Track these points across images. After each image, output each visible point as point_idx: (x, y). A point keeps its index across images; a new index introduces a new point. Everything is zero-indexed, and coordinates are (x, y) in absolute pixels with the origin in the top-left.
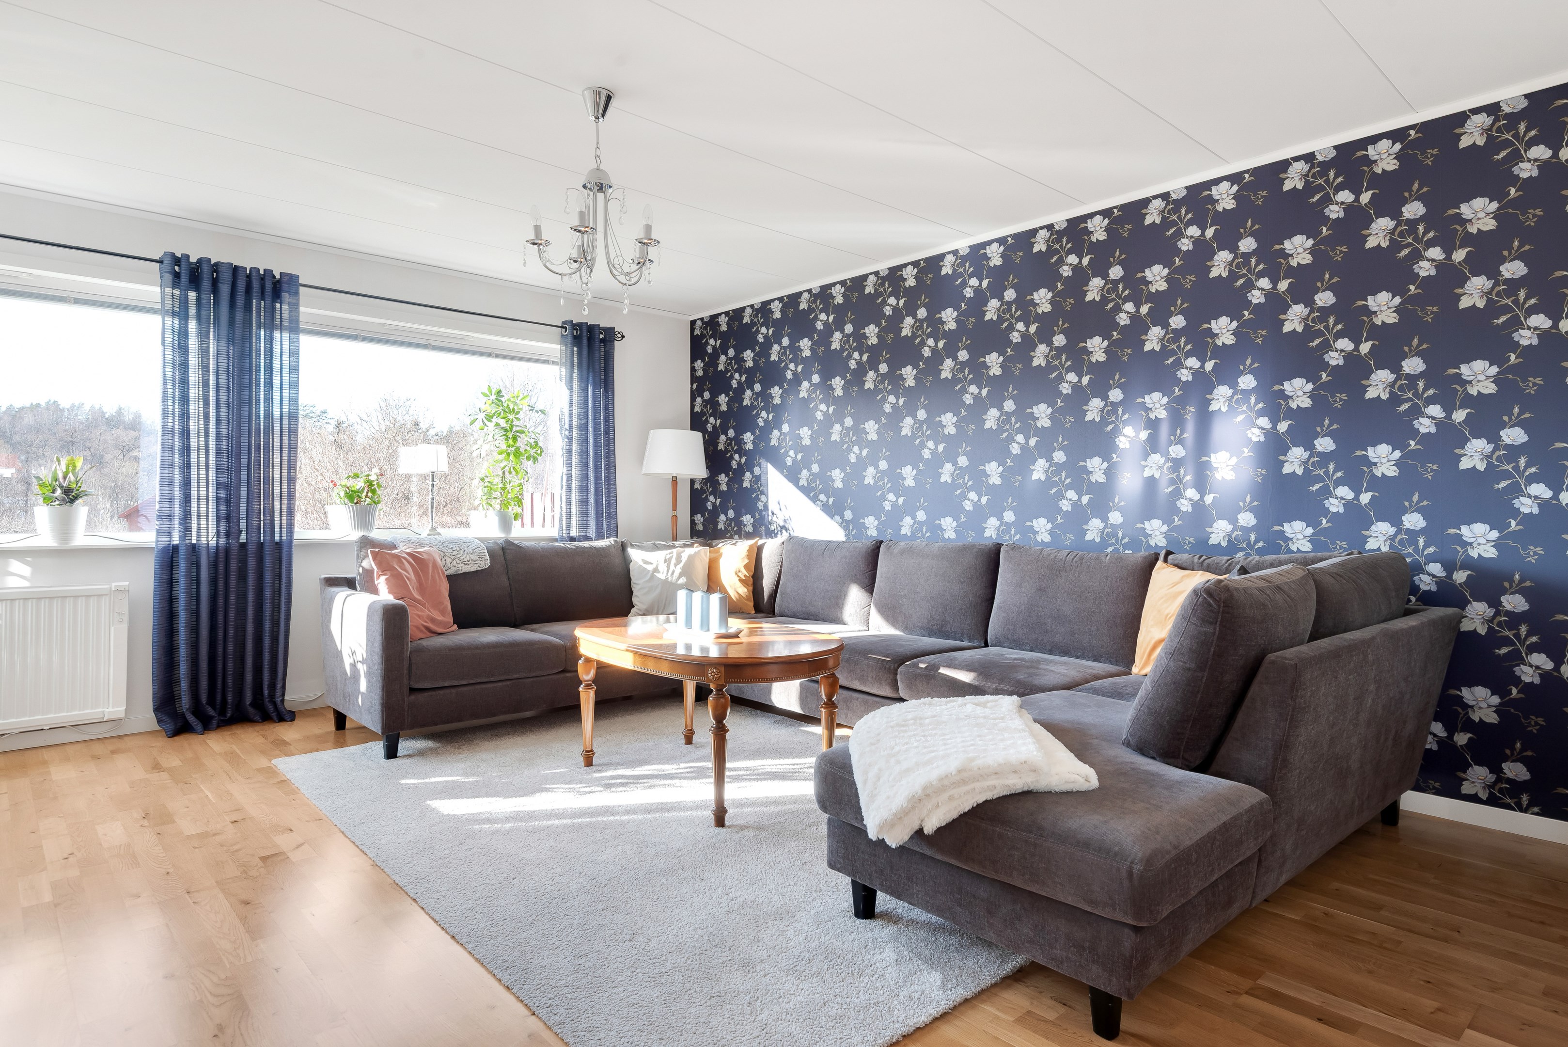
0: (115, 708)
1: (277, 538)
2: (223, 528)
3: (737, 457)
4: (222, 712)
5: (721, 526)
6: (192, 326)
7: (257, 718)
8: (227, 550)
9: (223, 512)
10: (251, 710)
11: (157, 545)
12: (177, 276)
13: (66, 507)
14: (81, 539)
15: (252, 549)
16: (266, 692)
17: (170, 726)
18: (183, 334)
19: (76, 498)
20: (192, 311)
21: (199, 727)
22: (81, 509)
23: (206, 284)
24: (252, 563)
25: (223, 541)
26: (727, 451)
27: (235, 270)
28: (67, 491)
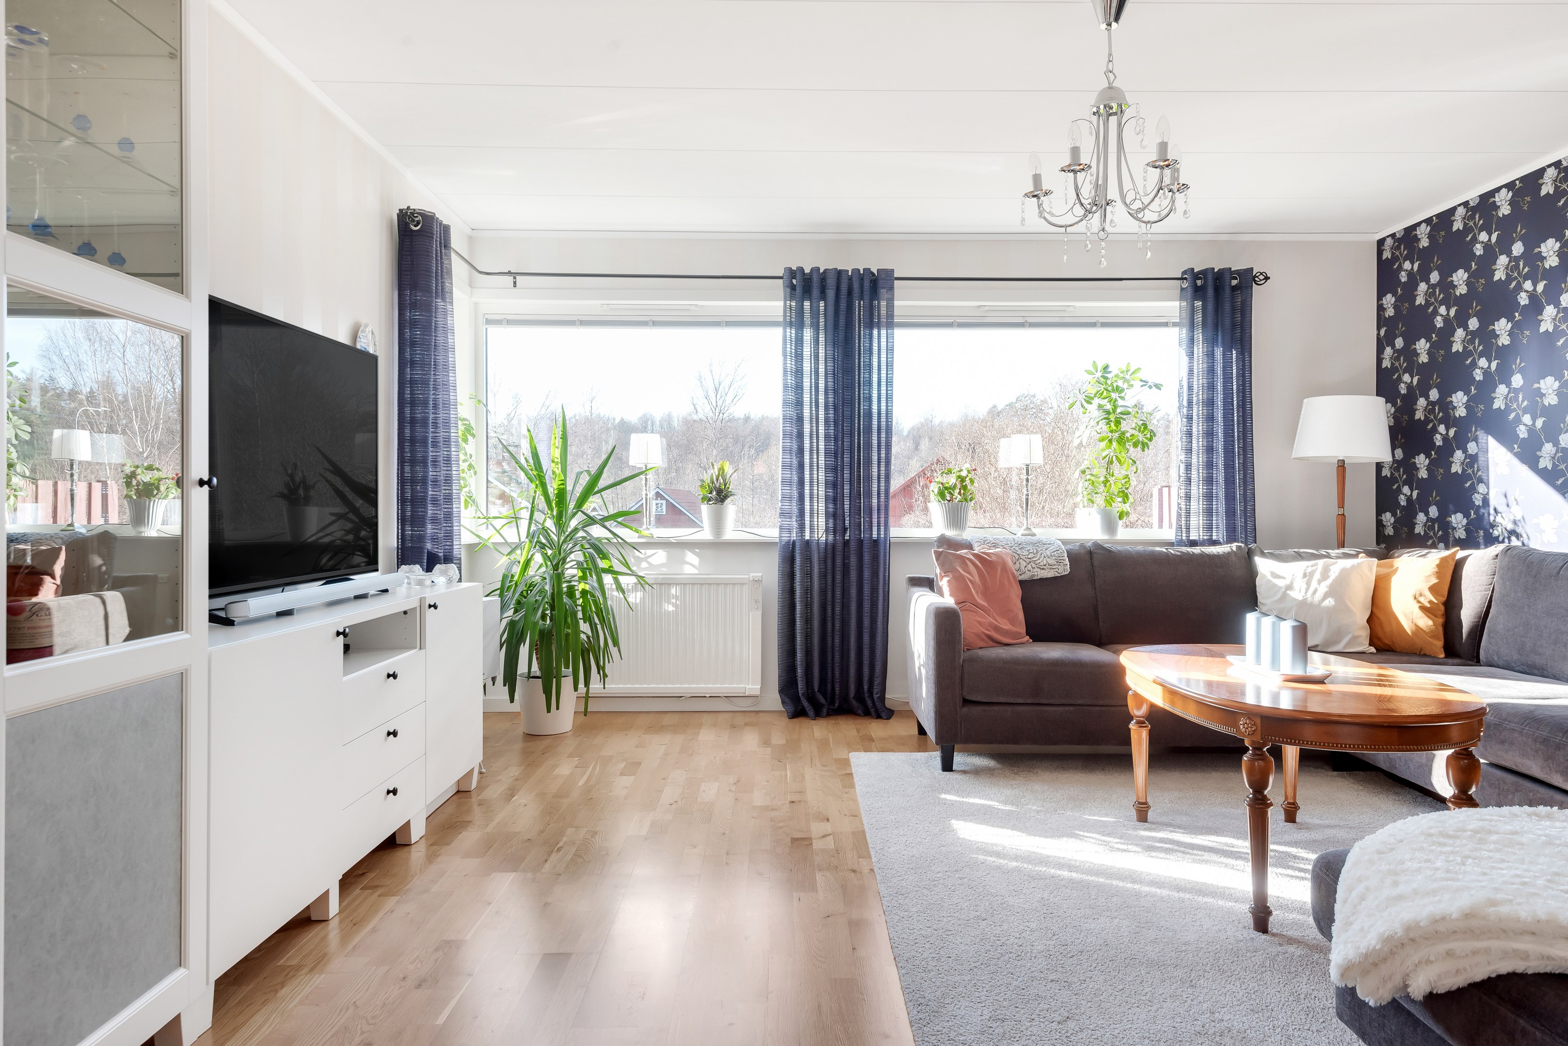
0: (753, 687)
1: (875, 536)
2: (831, 525)
3: (1442, 428)
4: (832, 702)
5: (1419, 529)
6: (808, 334)
7: (860, 712)
8: (834, 546)
9: (831, 510)
10: (855, 703)
11: (780, 540)
12: (793, 288)
13: (718, 505)
14: (730, 534)
15: (853, 545)
16: (866, 687)
17: (791, 708)
18: (799, 341)
19: (726, 497)
20: (807, 319)
21: (811, 712)
22: (731, 508)
23: (816, 292)
24: (853, 561)
25: (831, 538)
26: (1427, 420)
27: (839, 273)
28: (719, 491)
